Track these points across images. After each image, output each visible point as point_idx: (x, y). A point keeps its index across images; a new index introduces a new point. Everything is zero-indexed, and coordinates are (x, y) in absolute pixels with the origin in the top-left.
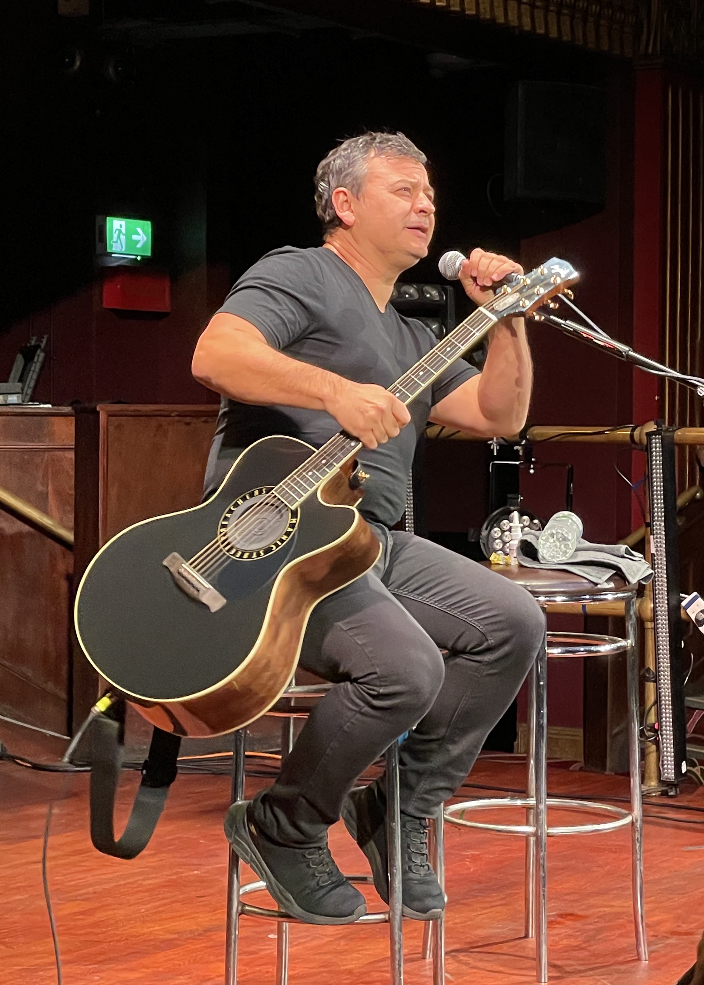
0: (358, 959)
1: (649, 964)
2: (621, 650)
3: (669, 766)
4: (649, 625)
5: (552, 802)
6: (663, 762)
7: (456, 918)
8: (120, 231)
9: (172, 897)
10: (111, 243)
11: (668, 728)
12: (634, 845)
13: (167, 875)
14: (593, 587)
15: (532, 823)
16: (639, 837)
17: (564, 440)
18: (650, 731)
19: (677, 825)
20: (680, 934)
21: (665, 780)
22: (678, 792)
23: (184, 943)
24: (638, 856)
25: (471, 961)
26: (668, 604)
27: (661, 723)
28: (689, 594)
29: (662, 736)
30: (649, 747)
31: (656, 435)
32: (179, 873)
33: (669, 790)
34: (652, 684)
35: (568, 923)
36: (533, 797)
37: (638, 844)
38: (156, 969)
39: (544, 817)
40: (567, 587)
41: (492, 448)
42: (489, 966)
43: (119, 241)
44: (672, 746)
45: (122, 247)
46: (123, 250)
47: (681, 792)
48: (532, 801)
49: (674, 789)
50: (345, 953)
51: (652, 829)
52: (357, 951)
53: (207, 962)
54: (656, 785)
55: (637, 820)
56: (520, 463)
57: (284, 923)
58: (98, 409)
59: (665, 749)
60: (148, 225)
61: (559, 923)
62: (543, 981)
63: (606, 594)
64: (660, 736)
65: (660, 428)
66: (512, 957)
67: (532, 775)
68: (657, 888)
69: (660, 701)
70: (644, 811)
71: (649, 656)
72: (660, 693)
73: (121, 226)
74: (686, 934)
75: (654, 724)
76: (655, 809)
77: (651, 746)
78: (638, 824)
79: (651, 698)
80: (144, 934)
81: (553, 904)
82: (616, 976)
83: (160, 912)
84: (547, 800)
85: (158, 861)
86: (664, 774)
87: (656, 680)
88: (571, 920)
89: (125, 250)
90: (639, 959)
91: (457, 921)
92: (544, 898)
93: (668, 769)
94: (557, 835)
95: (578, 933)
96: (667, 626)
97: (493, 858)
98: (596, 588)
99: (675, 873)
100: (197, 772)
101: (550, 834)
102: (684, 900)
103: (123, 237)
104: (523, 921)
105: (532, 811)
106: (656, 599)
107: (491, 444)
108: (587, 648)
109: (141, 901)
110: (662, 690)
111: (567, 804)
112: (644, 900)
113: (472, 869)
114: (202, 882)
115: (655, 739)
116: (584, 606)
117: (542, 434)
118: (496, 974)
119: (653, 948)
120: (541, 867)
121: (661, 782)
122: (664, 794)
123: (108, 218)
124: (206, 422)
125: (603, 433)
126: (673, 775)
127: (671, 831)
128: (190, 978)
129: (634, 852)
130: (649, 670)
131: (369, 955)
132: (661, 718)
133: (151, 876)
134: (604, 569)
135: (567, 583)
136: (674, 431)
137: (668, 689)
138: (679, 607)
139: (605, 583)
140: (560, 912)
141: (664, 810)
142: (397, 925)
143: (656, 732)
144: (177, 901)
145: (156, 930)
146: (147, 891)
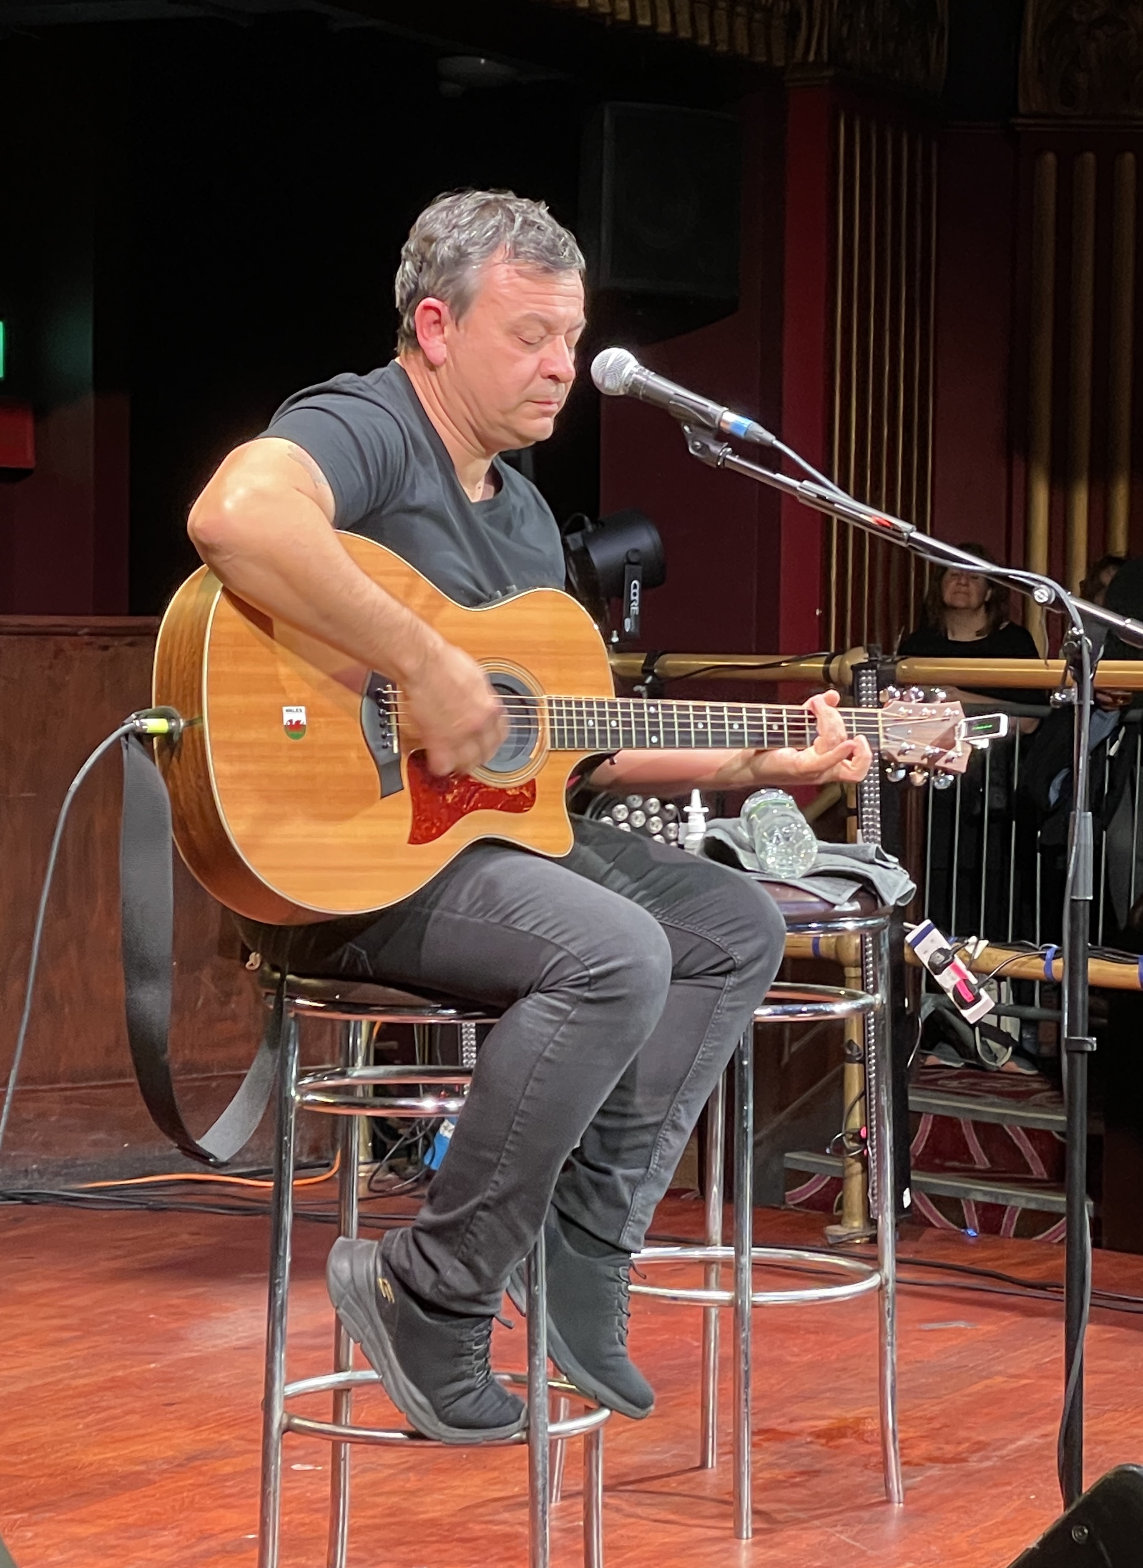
0: (442, 1502)
1: (904, 1509)
6: (874, 1189)
9: (122, 1405)
12: (882, 1321)
13: (108, 1371)
14: (827, 910)
16: (891, 1307)
17: (713, 676)
18: (852, 1140)
20: (946, 1461)
23: (157, 1478)
24: (889, 1338)
25: (625, 1506)
27: (871, 1128)
28: (918, 924)
29: (872, 1148)
30: (851, 1167)
31: (867, 669)
32: (127, 1366)
34: (856, 1065)
36: (718, 1245)
37: (889, 1320)
38: (122, 1521)
39: (748, 1276)
42: (653, 1512)
48: (718, 1252)
50: (420, 1493)
52: (440, 1489)
53: (201, 1510)
54: (862, 1226)
55: (887, 1281)
57: (343, 1445)
62: (745, 1535)
63: (846, 921)
64: (870, 1149)
65: (873, 659)
66: (687, 1500)
67: (714, 1210)
69: (871, 1092)
71: (852, 1022)
72: (869, 1080)
74: (954, 1460)
75: (860, 1129)
77: (853, 1165)
78: (890, 1287)
79: (855, 1089)
80: (91, 1464)
82: (858, 1527)
83: (111, 1429)
84: (754, 1249)
85: (89, 1348)
87: (864, 1061)
90: (889, 1501)
92: (747, 1405)
94: (768, 1304)
95: (784, 1461)
98: (831, 910)
99: (918, 1365)
100: (122, 1206)
101: (758, 1304)
105: (714, 1266)
108: (816, 1007)
109: (74, 1411)
111: (774, 1256)
114: (167, 1380)
115: (862, 1153)
117: (678, 668)
118: (667, 1525)
119: (909, 1482)
120: (743, 1357)
121: (869, 1221)
124: (131, 644)
125: (777, 665)
128: (179, 1534)
129: (882, 1332)
130: (851, 1043)
131: (459, 1496)
132: (872, 1121)
133: (81, 1372)
134: (843, 881)
135: (787, 903)
136: (895, 663)
138: (902, 942)
139: (847, 904)
142: (540, 1448)
143: (863, 1141)
144: (132, 1412)
145: (109, 1458)
146: (80, 1395)
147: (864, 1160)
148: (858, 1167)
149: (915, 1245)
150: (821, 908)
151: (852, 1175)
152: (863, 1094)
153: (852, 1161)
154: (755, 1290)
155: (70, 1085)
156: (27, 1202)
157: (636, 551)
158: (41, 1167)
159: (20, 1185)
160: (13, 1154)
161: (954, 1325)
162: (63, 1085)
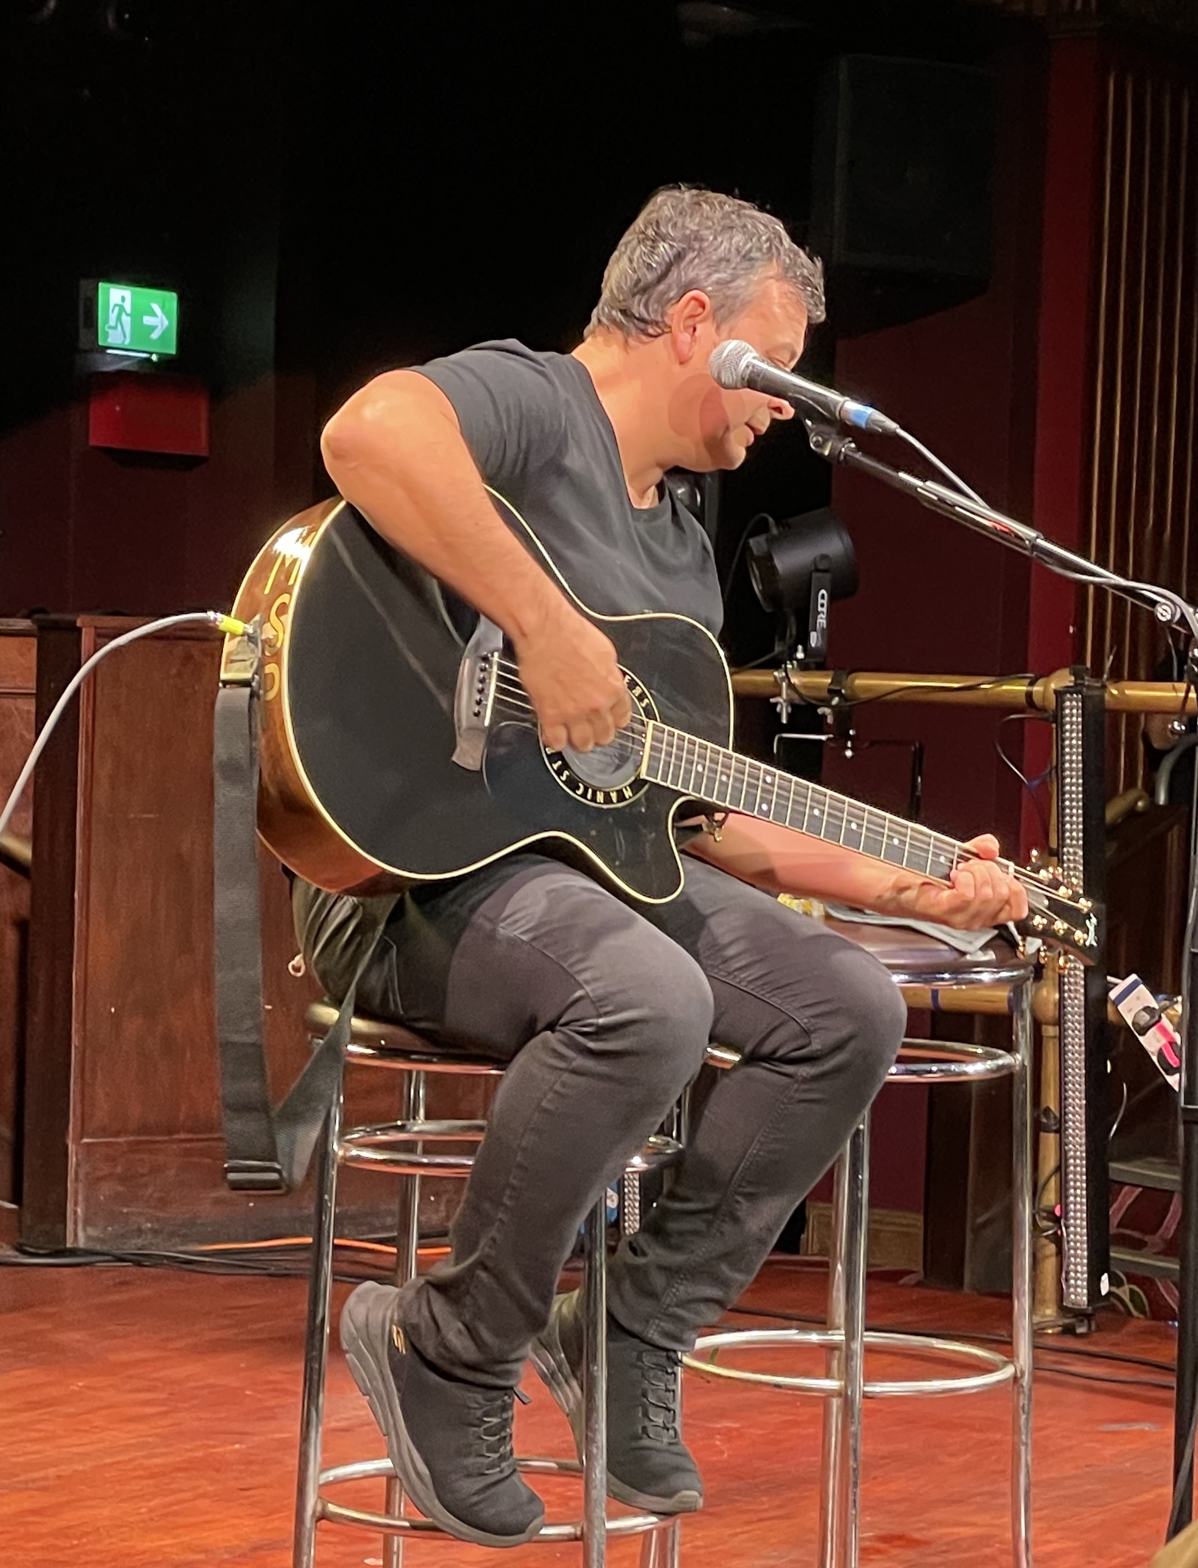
2: (1005, 1072)
3: (1079, 1282)
4: (1050, 1031)
5: (873, 1338)
6: (1067, 1273)
7: (697, 1539)
8: (122, 309)
9: (193, 1488)
10: (106, 329)
11: (1079, 1214)
12: (1016, 1419)
13: (187, 1450)
14: (956, 960)
15: (836, 1375)
16: (1026, 1402)
18: (1044, 1218)
19: (1090, 1385)
21: (1070, 1305)
22: (1093, 1327)
24: (1024, 1437)
26: (1086, 995)
27: (1067, 1205)
28: (1123, 979)
29: (1067, 1227)
30: (1044, 1246)
31: (1072, 694)
32: (209, 1446)
33: (1077, 1324)
34: (1052, 1135)
35: (894, 1552)
36: (839, 1328)
37: (1023, 1417)
39: (858, 1363)
40: (913, 957)
41: (778, 709)
43: (119, 327)
44: (1085, 1246)
45: (125, 336)
46: (127, 342)
47: (1099, 1329)
48: (838, 1337)
49: (1086, 1322)
51: (1045, 1391)
54: (1055, 1314)
55: (1023, 1373)
56: (828, 739)
57: (396, 1538)
58: (79, 624)
59: (1072, 1252)
60: (171, 299)
61: (878, 1551)
63: (981, 972)
64: (1064, 1229)
65: (1079, 681)
67: (838, 1290)
68: (1055, 1494)
69: (1067, 1167)
70: (1035, 1359)
71: (1049, 1087)
72: (1066, 1152)
73: (123, 299)
75: (1054, 1207)
76: (1051, 1357)
77: (1045, 1245)
78: (1026, 1381)
79: (1049, 1162)
80: (144, 1552)
81: (868, 1519)
83: (175, 1514)
84: (866, 1334)
85: (172, 1425)
86: (1069, 1294)
87: (1060, 1130)
88: (901, 1547)
89: (130, 344)
91: (700, 1543)
92: (855, 1506)
93: (1076, 1286)
94: (880, 1396)
96: (1083, 1033)
97: (763, 1435)
98: (963, 959)
99: (1088, 1469)
100: (242, 1271)
101: (869, 1395)
102: (1099, 1518)
103: (126, 319)
104: (816, 1547)
105: (837, 1353)
106: (1064, 984)
107: (776, 704)
108: (944, 1067)
109: (140, 1493)
110: (1071, 1146)
111: (899, 1343)
112: (1032, 1514)
113: (726, 1455)
114: (250, 1463)
115: (1056, 1233)
116: (935, 993)
117: (868, 689)
120: (851, 1453)
121: (1063, 1309)
122: (1068, 1331)
123: (100, 284)
125: (977, 687)
126: (1085, 1299)
127: (1079, 1396)
129: (1016, 1430)
130: (1048, 1110)
132: (1067, 1197)
133: (157, 1450)
135: (910, 950)
136: (1104, 687)
137: (1081, 1146)
138: (1105, 998)
139: (980, 953)
140: (883, 1533)
141: (1066, 1358)
142: (596, 1546)
143: (1057, 1220)
144: (204, 1496)
145: (166, 1546)
146: (152, 1476)
147: (1058, 1240)
148: (1052, 1248)
149: (1114, 1337)
150: (950, 956)
151: (1046, 1257)
152: (1058, 1169)
153: (1046, 1241)
154: (868, 1379)
155: (190, 1136)
156: (139, 1264)
157: (824, 557)
158: (156, 1227)
159: (131, 1246)
160: (125, 1210)
161: (1137, 1427)
162: (183, 1136)
